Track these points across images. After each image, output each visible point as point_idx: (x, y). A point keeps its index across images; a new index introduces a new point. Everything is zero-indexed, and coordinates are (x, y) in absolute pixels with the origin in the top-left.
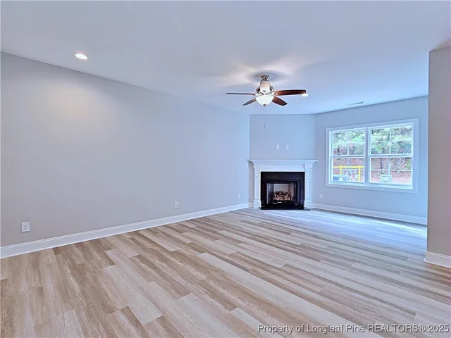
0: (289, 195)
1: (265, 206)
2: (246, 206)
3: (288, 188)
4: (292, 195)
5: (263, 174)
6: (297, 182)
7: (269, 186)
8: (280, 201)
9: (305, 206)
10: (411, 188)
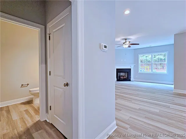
1: (118, 80)
3: (124, 74)
5: (117, 69)
6: (128, 72)
8: (122, 78)
9: (131, 80)
10: (166, 73)
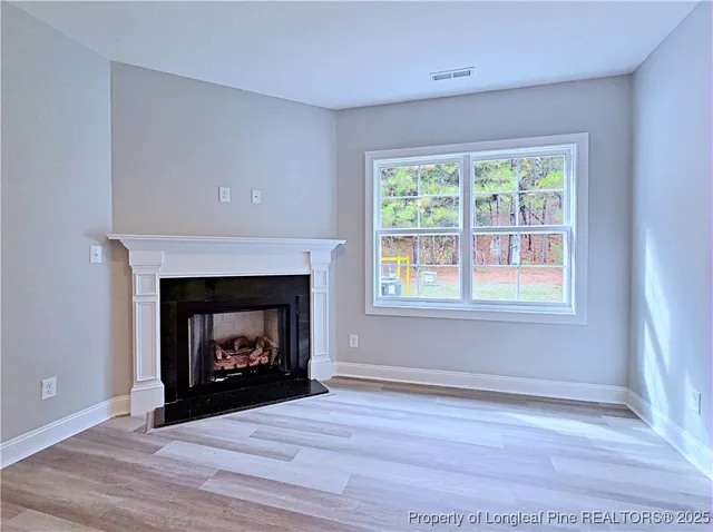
0: (267, 347)
2: (97, 414)
3: (260, 323)
4: (275, 344)
5: (168, 286)
6: (288, 306)
7: (195, 328)
8: (236, 370)
9: (313, 381)
